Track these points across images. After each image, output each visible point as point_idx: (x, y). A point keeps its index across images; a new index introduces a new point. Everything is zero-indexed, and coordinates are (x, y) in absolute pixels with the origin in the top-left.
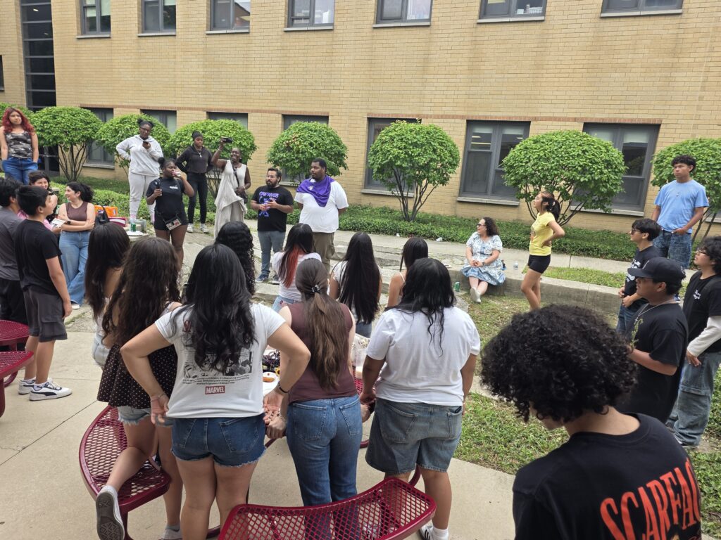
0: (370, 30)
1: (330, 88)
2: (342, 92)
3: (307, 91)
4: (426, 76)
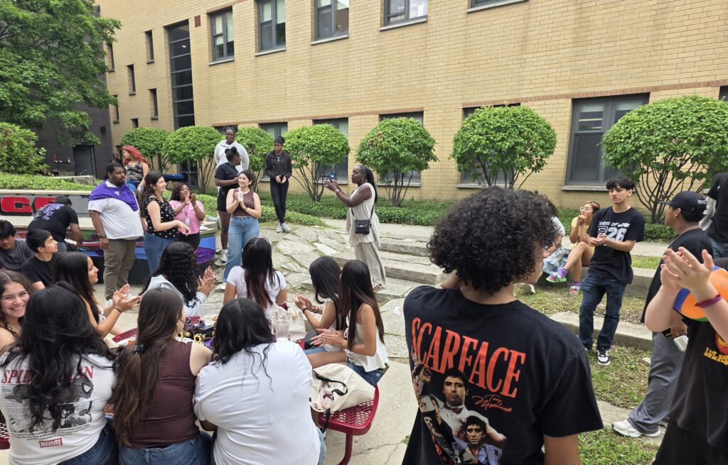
0: (464, 16)
1: (424, 82)
2: (436, 84)
3: (402, 89)
4: (525, 56)
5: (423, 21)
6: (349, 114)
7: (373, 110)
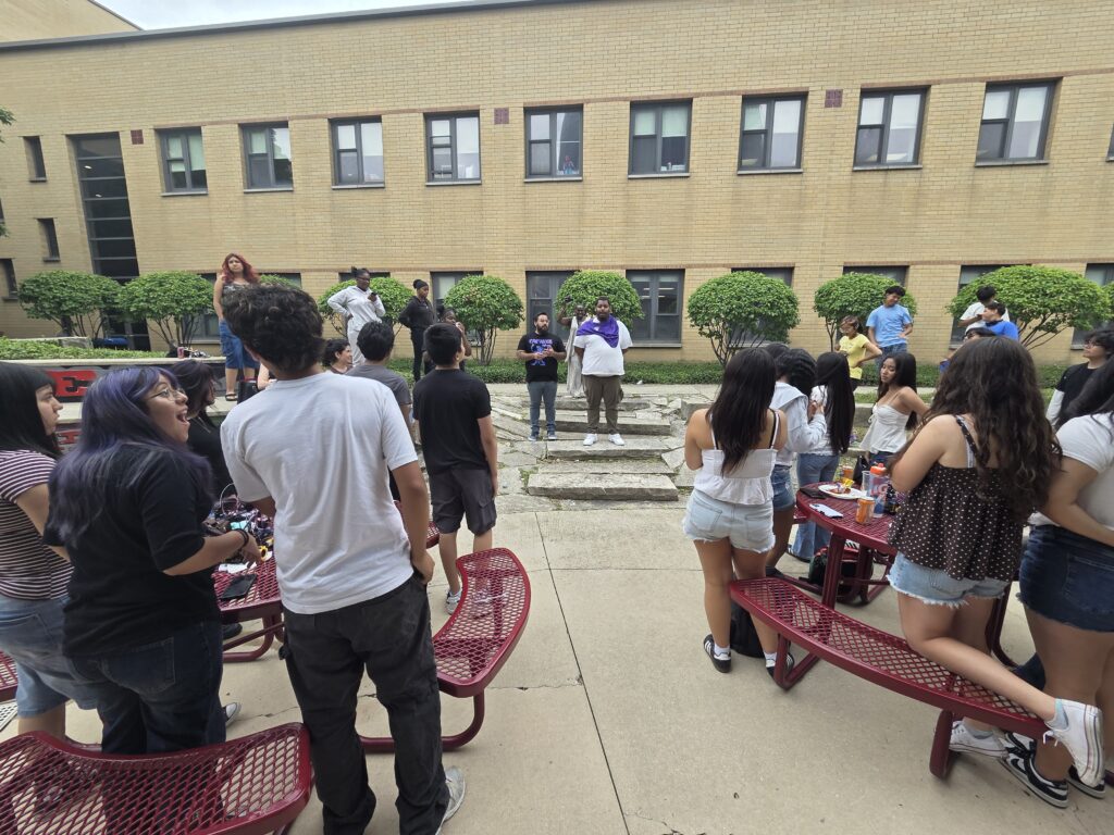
0: (522, 185)
1: (482, 242)
2: (496, 246)
3: (457, 247)
4: (583, 229)
5: (476, 183)
6: (391, 269)
7: (423, 266)
